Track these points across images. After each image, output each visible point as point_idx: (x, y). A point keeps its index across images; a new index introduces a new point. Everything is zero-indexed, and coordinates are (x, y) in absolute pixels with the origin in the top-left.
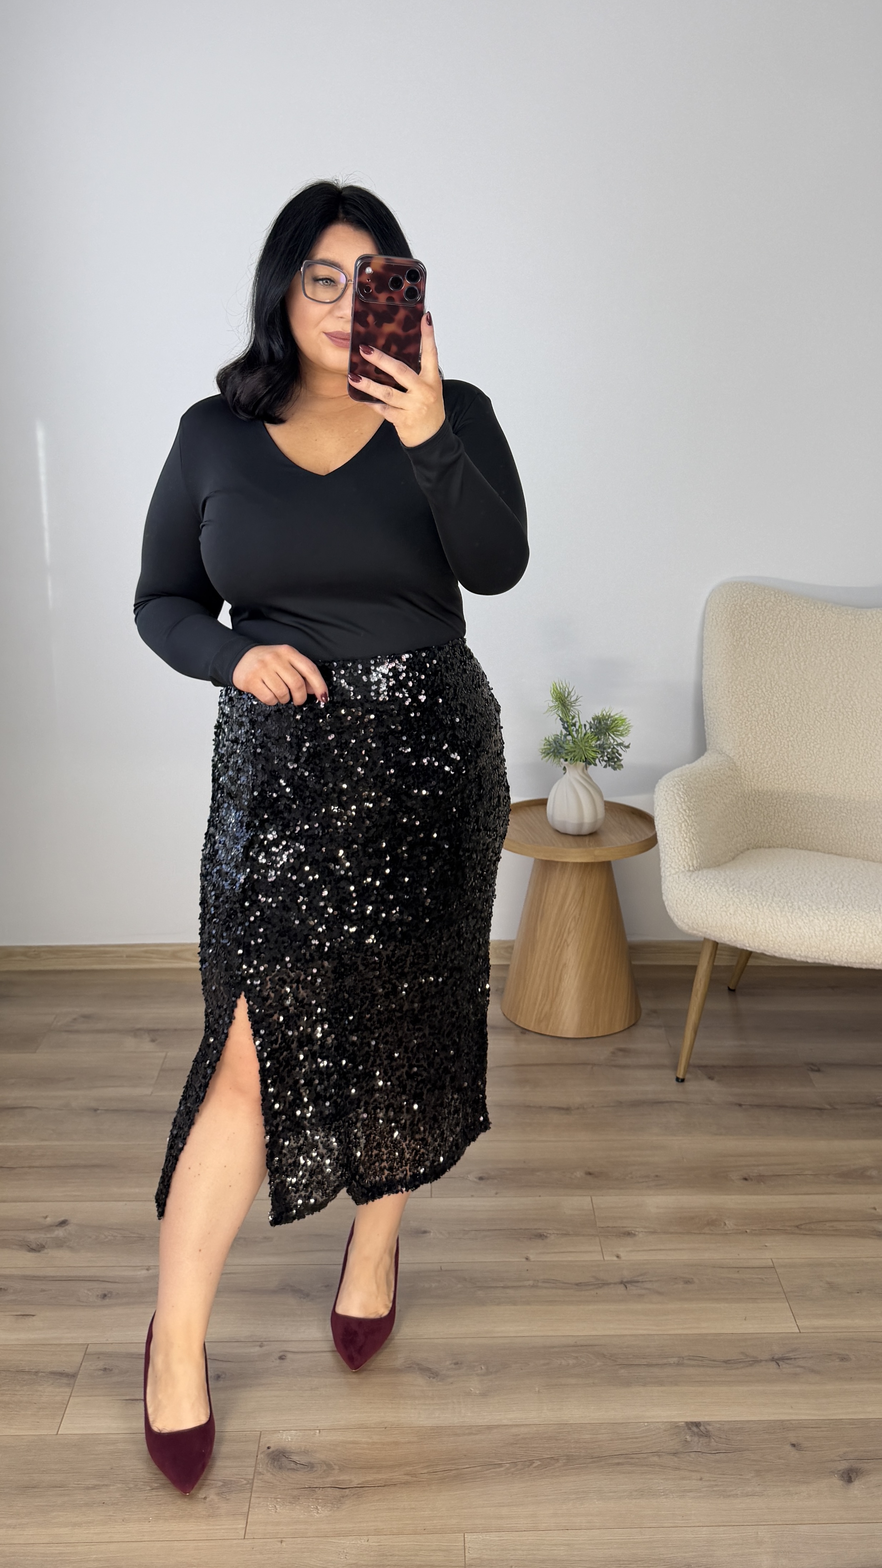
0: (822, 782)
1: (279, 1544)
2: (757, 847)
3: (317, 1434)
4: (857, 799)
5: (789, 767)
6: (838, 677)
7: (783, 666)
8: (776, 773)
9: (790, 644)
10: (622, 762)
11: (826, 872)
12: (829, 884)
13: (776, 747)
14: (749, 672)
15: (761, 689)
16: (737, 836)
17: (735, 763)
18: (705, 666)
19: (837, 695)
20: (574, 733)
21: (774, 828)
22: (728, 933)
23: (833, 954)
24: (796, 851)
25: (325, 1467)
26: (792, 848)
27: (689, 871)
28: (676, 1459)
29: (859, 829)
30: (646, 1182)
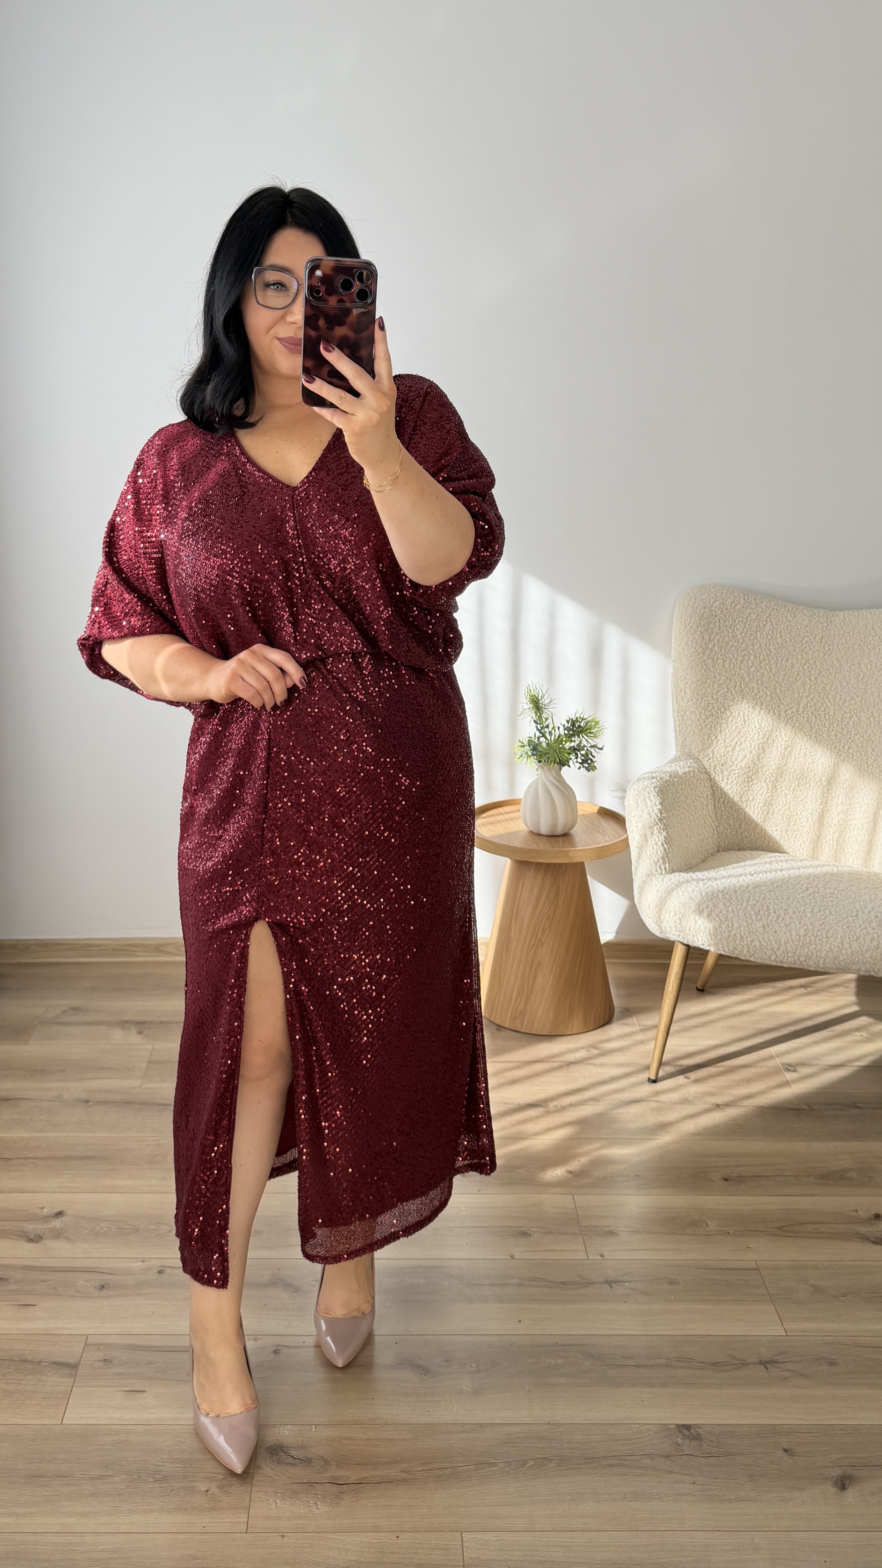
1: (281, 1538)
2: (727, 850)
3: (314, 1429)
9: (760, 646)
10: (595, 764)
14: (719, 675)
16: (707, 839)
17: (704, 766)
20: (547, 735)
21: (744, 831)
22: (702, 936)
23: (810, 959)
24: (767, 853)
25: (322, 1463)
26: (763, 850)
27: (661, 874)
28: (668, 1462)
29: (831, 831)
30: (627, 1181)
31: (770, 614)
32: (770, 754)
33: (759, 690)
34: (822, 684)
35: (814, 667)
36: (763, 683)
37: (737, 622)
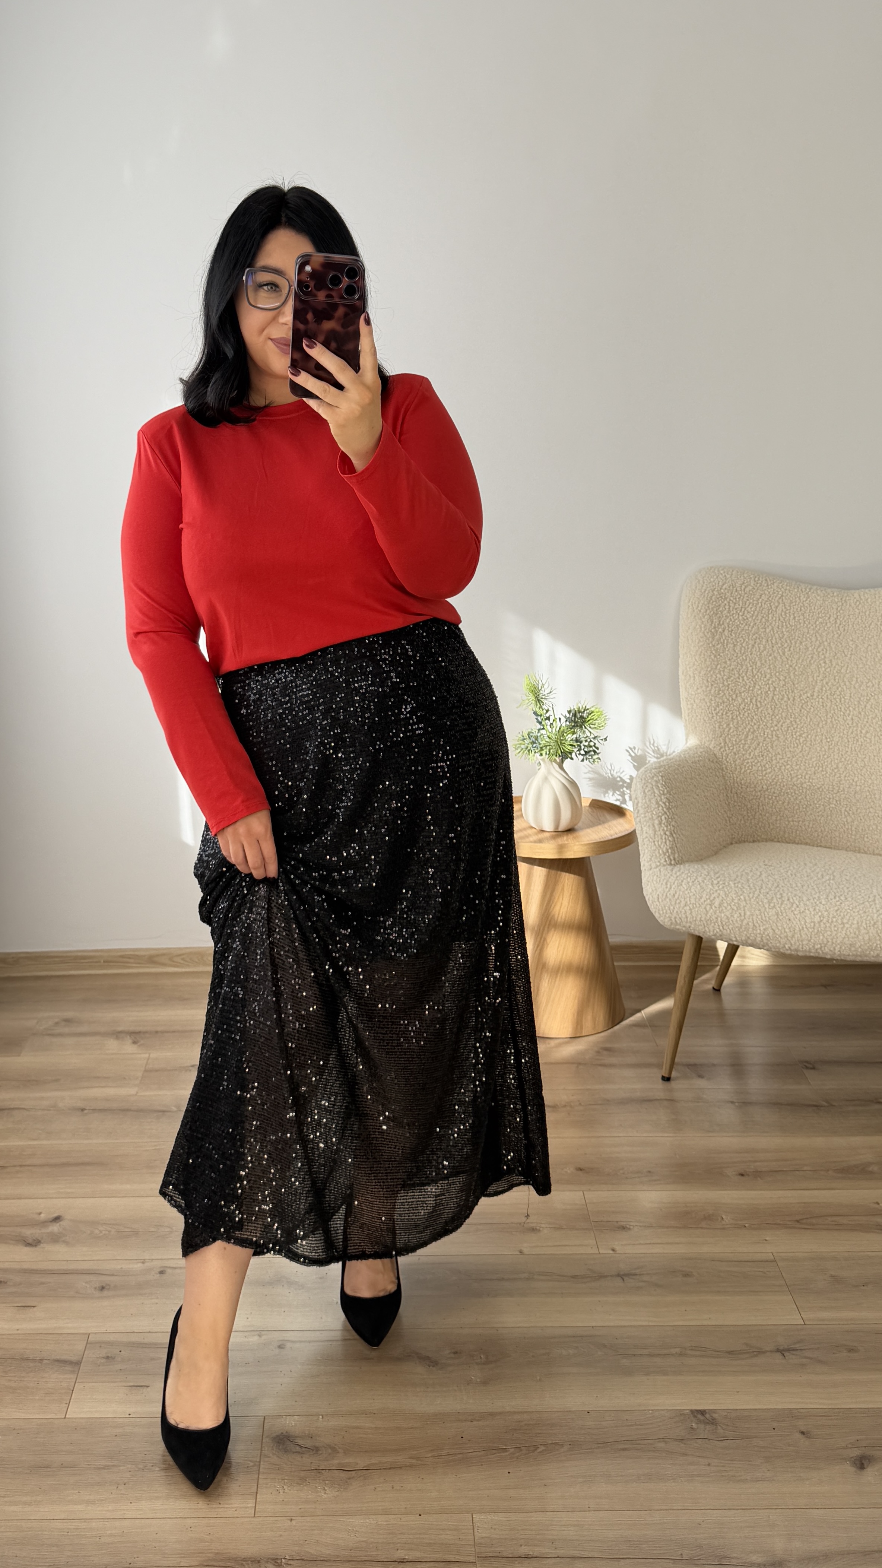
0: (809, 772)
1: (289, 1522)
2: (740, 842)
3: (320, 1420)
4: (846, 790)
5: (774, 758)
7: (765, 653)
9: (773, 629)
11: (816, 864)
12: (819, 875)
13: (759, 738)
14: (729, 660)
16: (720, 831)
18: (681, 656)
19: (824, 682)
20: (548, 727)
21: (758, 822)
22: (713, 927)
23: (825, 946)
24: (783, 844)
25: (330, 1451)
26: (779, 842)
27: (671, 864)
28: (682, 1445)
29: (849, 820)
30: (639, 1177)
31: (782, 596)
32: (784, 742)
33: (771, 674)
34: (837, 666)
35: (828, 648)
36: (776, 667)
37: (747, 604)
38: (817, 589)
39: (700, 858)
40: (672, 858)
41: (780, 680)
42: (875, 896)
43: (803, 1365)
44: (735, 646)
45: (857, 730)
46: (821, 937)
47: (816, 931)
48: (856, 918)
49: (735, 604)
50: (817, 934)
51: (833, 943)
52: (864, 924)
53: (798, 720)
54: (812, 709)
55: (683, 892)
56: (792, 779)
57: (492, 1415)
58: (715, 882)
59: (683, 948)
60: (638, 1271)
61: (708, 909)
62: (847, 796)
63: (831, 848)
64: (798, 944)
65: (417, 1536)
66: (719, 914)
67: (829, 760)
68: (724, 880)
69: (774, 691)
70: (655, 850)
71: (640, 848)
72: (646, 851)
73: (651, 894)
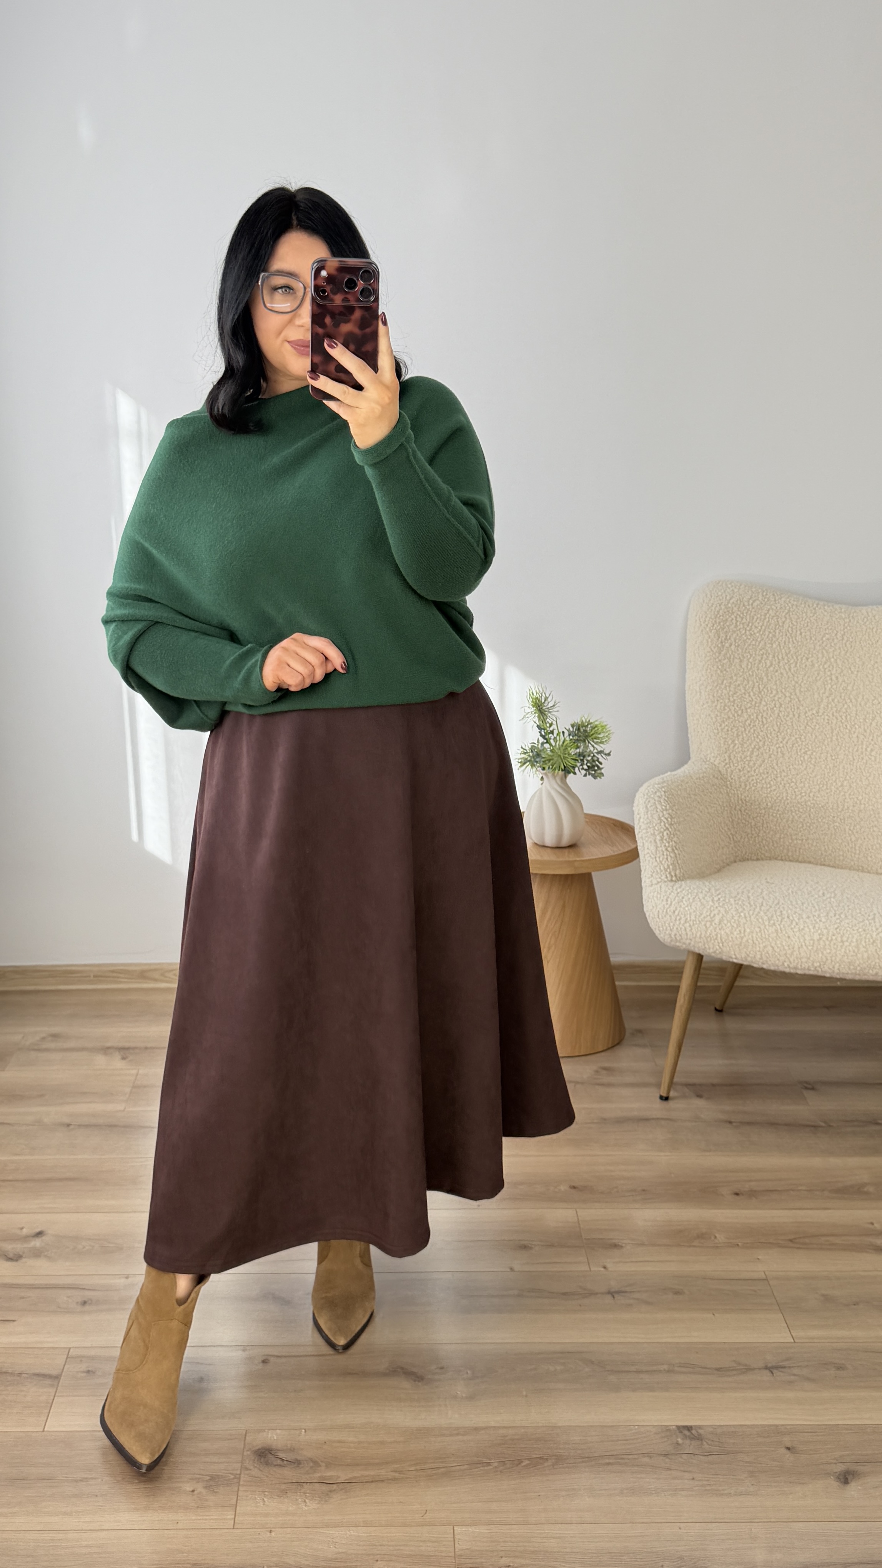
0: (814, 790)
1: (269, 1534)
2: (743, 860)
3: (303, 1434)
4: (851, 808)
5: (779, 775)
6: (831, 679)
7: (772, 668)
8: (763, 781)
9: (779, 645)
10: (603, 771)
11: (818, 883)
12: (821, 893)
13: (765, 754)
14: (735, 675)
15: (749, 693)
16: (723, 848)
17: (720, 771)
18: (688, 671)
19: (830, 699)
20: (552, 741)
21: (762, 839)
22: (713, 944)
23: (824, 964)
24: (786, 863)
25: (311, 1464)
26: (782, 860)
27: (672, 880)
28: (667, 1460)
29: (853, 839)
30: (632, 1195)
31: (789, 611)
32: (789, 758)
33: (777, 692)
34: (843, 683)
35: (835, 666)
36: (782, 683)
37: (755, 620)
38: (824, 605)
39: (701, 875)
40: (673, 874)
41: (786, 697)
42: (875, 914)
43: (791, 1382)
44: (741, 661)
45: (862, 749)
46: (820, 955)
47: (815, 949)
48: (856, 936)
49: (742, 619)
50: (816, 951)
51: (832, 961)
52: (863, 943)
53: (803, 737)
54: (818, 726)
55: (684, 908)
56: (796, 796)
57: (476, 1429)
58: (716, 899)
59: (683, 968)
60: (628, 1289)
61: (708, 926)
62: (851, 815)
63: (834, 867)
64: (796, 962)
65: (399, 1548)
66: (719, 932)
67: (834, 780)
68: (725, 897)
69: (780, 708)
70: (657, 866)
71: (642, 864)
72: (648, 867)
73: (651, 910)
